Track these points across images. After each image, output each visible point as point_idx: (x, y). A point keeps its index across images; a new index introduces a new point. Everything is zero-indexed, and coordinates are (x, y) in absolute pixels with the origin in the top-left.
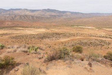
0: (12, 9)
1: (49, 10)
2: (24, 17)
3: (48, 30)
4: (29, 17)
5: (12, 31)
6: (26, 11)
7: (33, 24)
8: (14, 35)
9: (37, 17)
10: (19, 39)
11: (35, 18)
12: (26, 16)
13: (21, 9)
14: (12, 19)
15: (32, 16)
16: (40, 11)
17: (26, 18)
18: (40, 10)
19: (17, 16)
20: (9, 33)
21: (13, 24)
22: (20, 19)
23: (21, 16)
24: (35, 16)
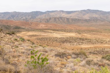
0: (48, 11)
1: (89, 11)
2: (59, 20)
3: (78, 35)
4: (64, 19)
5: (41, 33)
6: (62, 12)
7: (66, 27)
8: (41, 37)
9: (73, 20)
10: (42, 41)
11: (70, 21)
12: (61, 18)
13: (57, 11)
14: (47, 21)
15: (67, 18)
16: (77, 13)
17: (61, 20)
18: (78, 11)
19: (52, 18)
20: (37, 35)
21: (46, 26)
22: (54, 22)
23: (55, 18)
24: (72, 18)
